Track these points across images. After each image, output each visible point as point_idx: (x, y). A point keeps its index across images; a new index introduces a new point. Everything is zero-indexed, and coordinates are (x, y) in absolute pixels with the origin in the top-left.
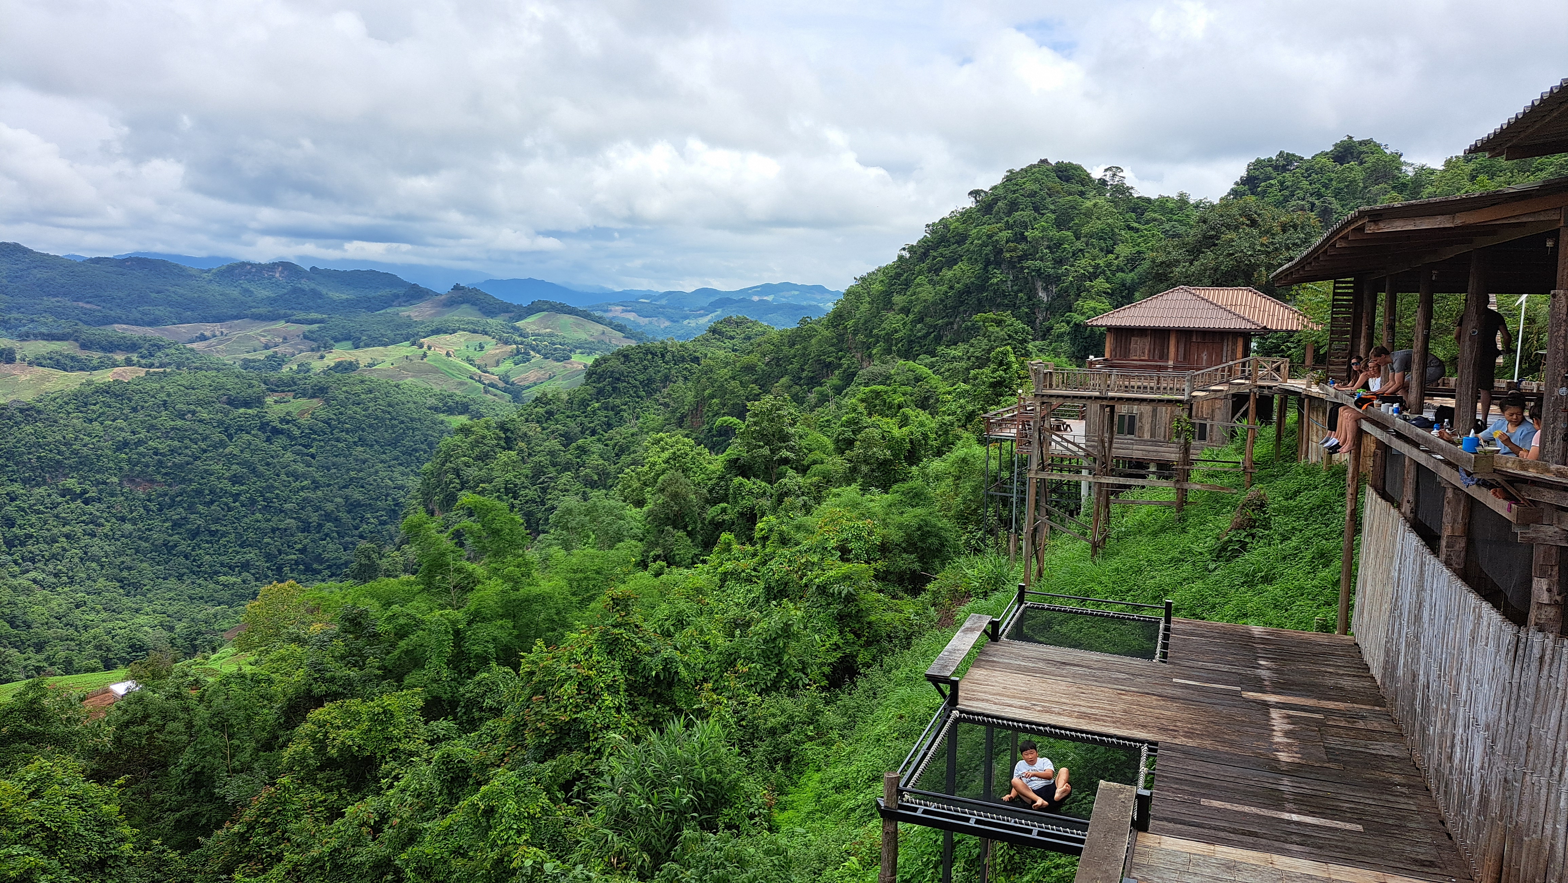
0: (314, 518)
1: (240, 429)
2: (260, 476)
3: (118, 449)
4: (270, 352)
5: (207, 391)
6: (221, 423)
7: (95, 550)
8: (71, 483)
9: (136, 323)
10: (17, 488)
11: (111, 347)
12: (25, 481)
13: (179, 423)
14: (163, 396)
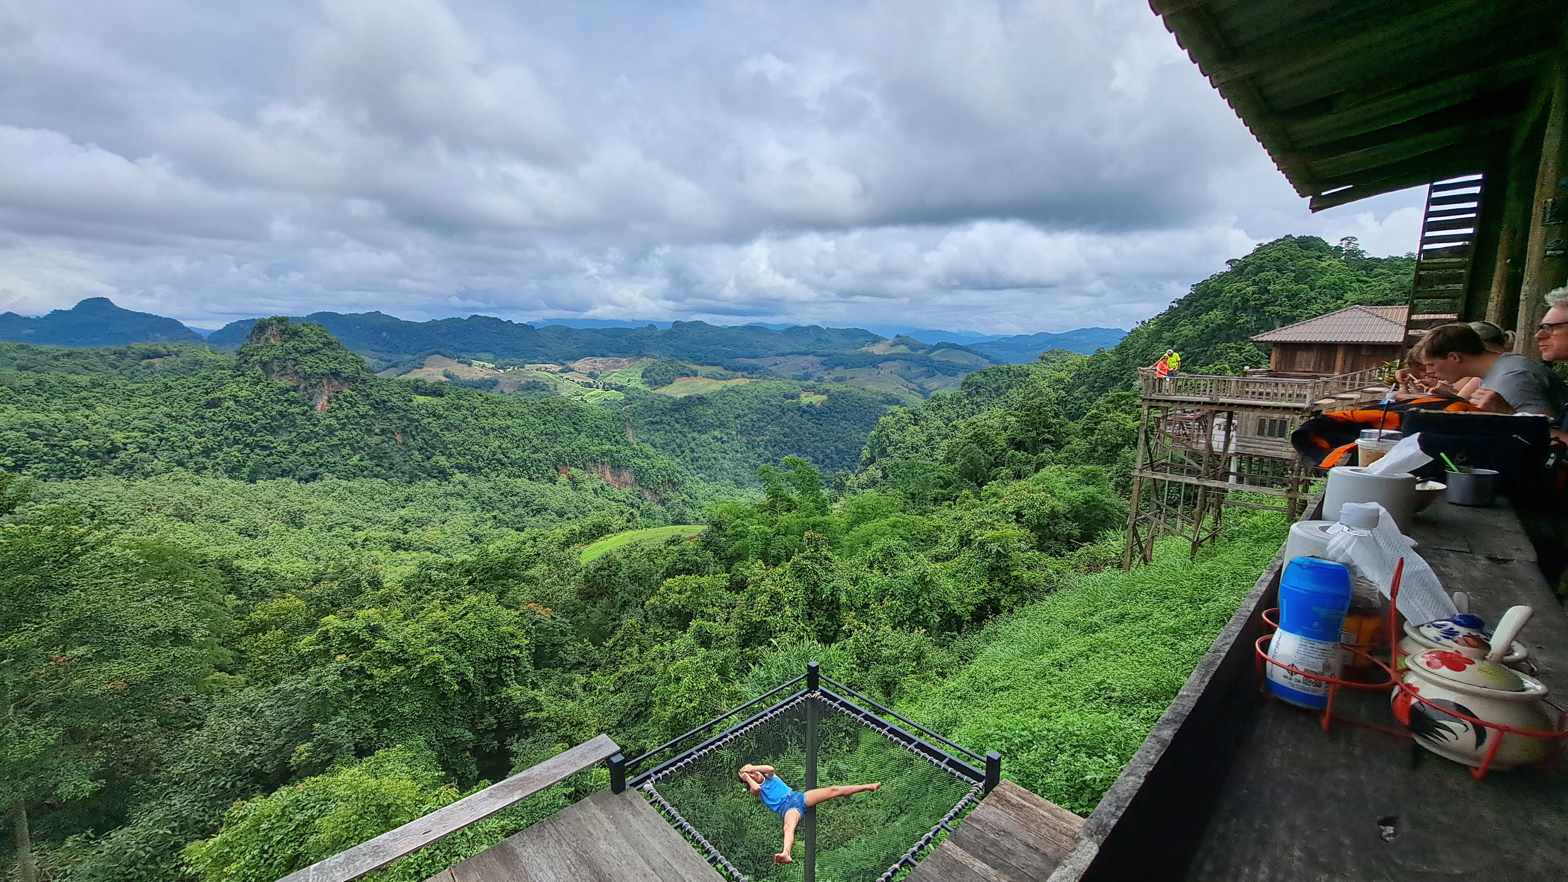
0: (821, 457)
1: (789, 410)
2: (796, 434)
3: (736, 418)
4: (805, 371)
5: (775, 390)
6: (780, 406)
7: (725, 466)
8: (717, 433)
9: (747, 357)
10: (696, 435)
11: (736, 370)
12: (699, 432)
13: (762, 406)
14: (756, 393)
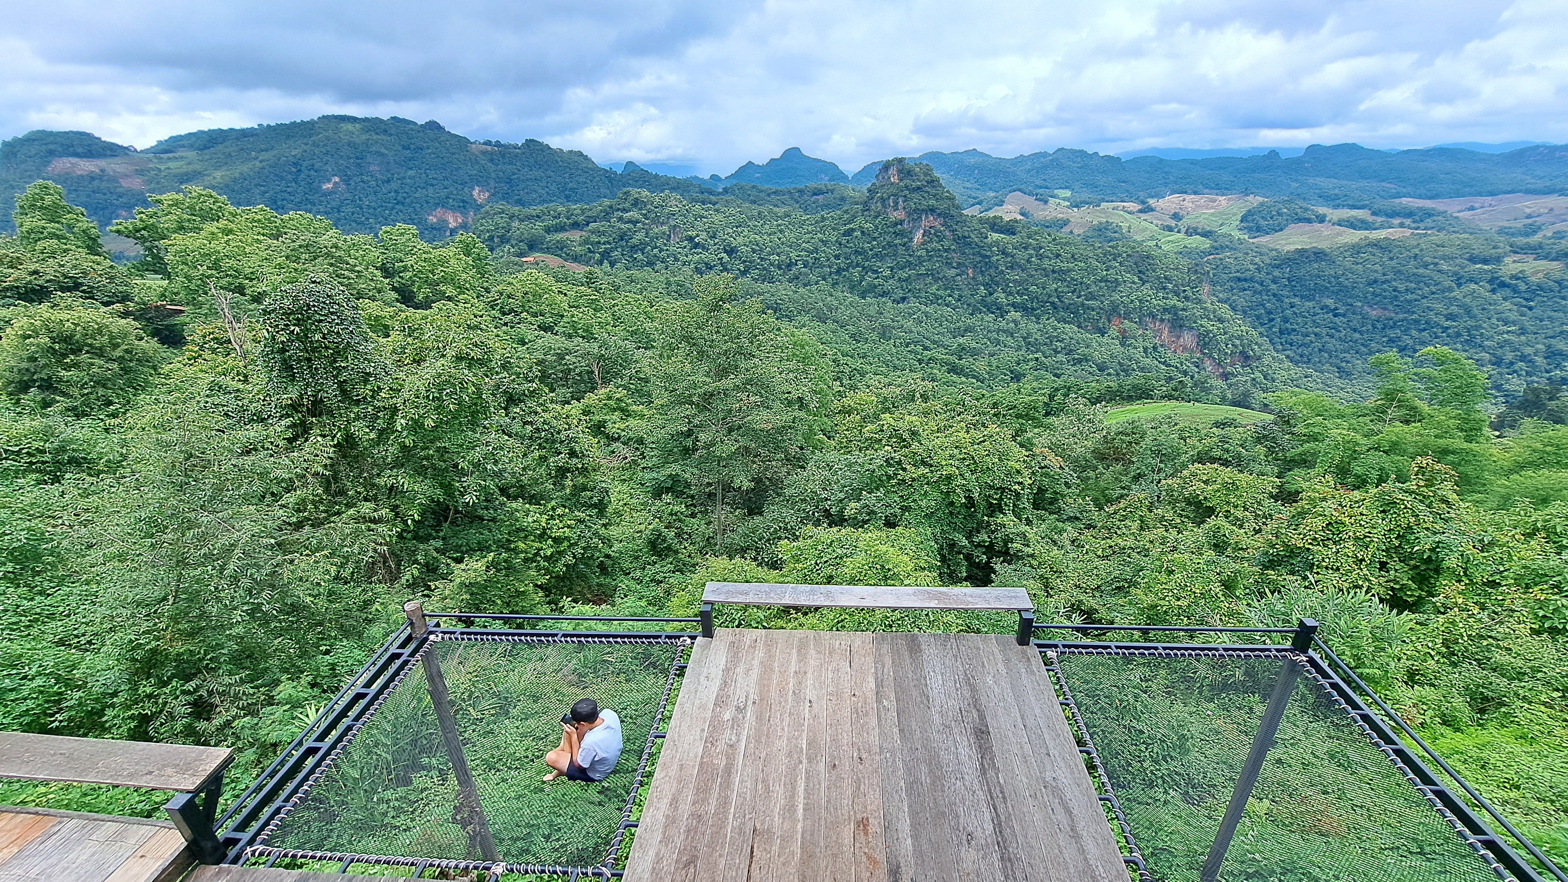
1: (1471, 280)
2: (1473, 317)
3: (1369, 284)
4: (1530, 221)
5: (1453, 249)
6: (1455, 274)
8: (1330, 302)
9: (1420, 197)
10: (1297, 301)
11: (1394, 214)
12: (1302, 297)
13: (1421, 271)
14: (1417, 251)
